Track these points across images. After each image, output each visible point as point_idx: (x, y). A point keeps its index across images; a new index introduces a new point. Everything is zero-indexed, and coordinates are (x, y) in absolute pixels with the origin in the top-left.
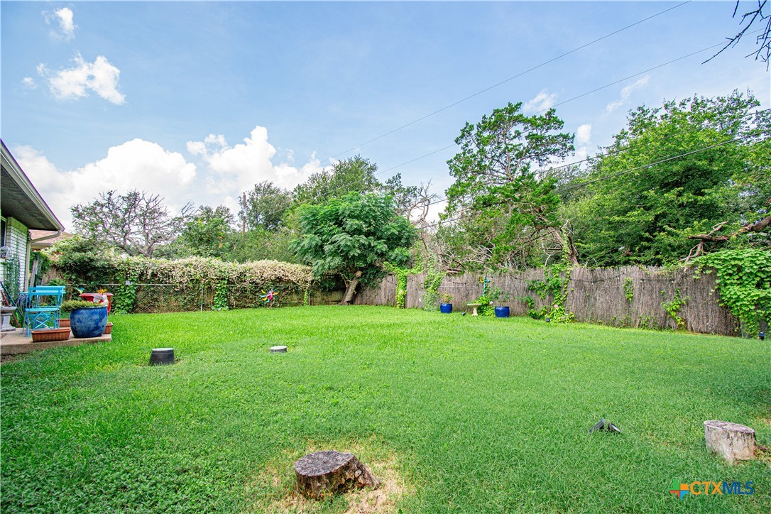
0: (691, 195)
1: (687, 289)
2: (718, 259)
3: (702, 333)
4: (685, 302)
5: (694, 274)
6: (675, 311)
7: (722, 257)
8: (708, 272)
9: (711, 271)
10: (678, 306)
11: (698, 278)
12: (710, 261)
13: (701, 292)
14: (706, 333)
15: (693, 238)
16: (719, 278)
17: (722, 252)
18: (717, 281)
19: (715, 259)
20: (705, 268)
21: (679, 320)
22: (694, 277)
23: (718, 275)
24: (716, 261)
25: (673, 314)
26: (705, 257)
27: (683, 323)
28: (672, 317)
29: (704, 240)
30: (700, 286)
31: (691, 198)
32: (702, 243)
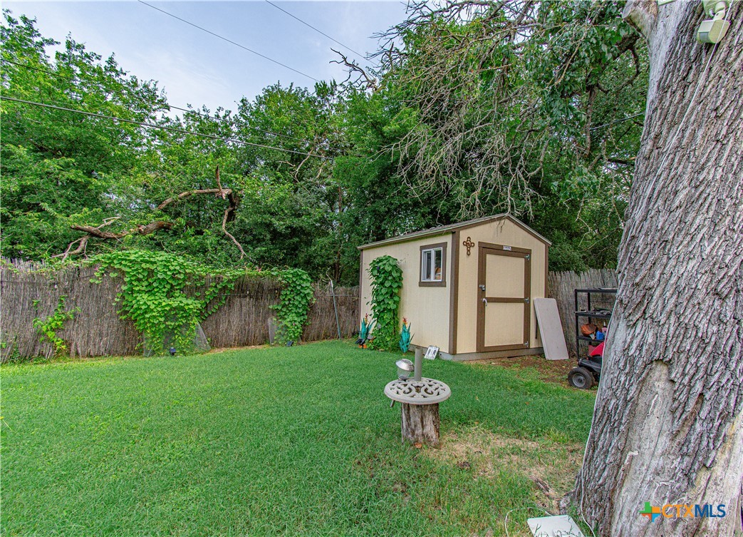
0: (81, 174)
1: (77, 297)
2: (126, 260)
3: (91, 356)
4: (71, 316)
5: (92, 276)
6: (53, 330)
7: (132, 257)
8: (113, 275)
9: (116, 275)
10: (59, 323)
11: (97, 282)
12: (115, 262)
13: (97, 302)
14: (96, 356)
15: (77, 229)
16: (125, 283)
17: (132, 252)
18: (124, 288)
19: (123, 260)
20: (110, 268)
21: (58, 343)
22: (91, 281)
23: (126, 280)
24: (123, 262)
25: (51, 334)
26: (109, 255)
27: (64, 347)
28: (48, 340)
29: (92, 234)
30: (96, 292)
31: (81, 177)
32: (88, 237)
